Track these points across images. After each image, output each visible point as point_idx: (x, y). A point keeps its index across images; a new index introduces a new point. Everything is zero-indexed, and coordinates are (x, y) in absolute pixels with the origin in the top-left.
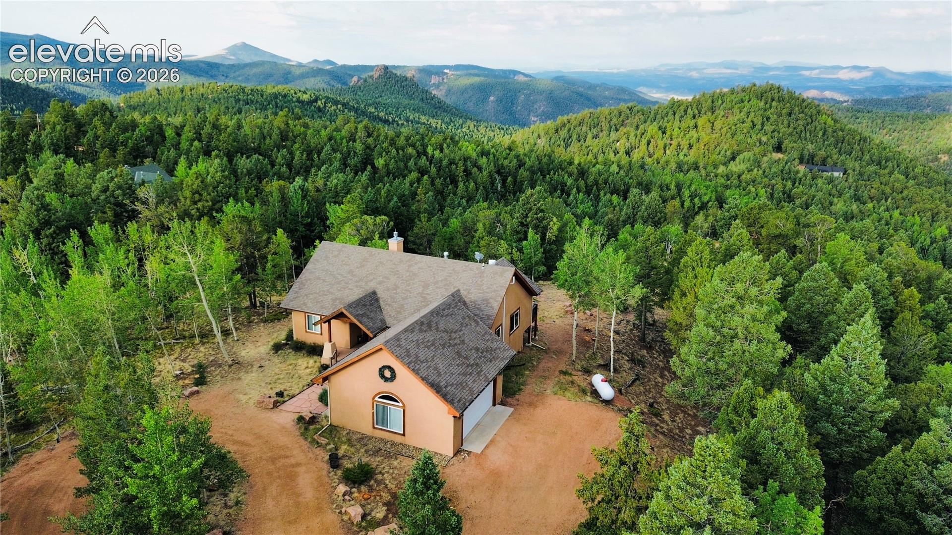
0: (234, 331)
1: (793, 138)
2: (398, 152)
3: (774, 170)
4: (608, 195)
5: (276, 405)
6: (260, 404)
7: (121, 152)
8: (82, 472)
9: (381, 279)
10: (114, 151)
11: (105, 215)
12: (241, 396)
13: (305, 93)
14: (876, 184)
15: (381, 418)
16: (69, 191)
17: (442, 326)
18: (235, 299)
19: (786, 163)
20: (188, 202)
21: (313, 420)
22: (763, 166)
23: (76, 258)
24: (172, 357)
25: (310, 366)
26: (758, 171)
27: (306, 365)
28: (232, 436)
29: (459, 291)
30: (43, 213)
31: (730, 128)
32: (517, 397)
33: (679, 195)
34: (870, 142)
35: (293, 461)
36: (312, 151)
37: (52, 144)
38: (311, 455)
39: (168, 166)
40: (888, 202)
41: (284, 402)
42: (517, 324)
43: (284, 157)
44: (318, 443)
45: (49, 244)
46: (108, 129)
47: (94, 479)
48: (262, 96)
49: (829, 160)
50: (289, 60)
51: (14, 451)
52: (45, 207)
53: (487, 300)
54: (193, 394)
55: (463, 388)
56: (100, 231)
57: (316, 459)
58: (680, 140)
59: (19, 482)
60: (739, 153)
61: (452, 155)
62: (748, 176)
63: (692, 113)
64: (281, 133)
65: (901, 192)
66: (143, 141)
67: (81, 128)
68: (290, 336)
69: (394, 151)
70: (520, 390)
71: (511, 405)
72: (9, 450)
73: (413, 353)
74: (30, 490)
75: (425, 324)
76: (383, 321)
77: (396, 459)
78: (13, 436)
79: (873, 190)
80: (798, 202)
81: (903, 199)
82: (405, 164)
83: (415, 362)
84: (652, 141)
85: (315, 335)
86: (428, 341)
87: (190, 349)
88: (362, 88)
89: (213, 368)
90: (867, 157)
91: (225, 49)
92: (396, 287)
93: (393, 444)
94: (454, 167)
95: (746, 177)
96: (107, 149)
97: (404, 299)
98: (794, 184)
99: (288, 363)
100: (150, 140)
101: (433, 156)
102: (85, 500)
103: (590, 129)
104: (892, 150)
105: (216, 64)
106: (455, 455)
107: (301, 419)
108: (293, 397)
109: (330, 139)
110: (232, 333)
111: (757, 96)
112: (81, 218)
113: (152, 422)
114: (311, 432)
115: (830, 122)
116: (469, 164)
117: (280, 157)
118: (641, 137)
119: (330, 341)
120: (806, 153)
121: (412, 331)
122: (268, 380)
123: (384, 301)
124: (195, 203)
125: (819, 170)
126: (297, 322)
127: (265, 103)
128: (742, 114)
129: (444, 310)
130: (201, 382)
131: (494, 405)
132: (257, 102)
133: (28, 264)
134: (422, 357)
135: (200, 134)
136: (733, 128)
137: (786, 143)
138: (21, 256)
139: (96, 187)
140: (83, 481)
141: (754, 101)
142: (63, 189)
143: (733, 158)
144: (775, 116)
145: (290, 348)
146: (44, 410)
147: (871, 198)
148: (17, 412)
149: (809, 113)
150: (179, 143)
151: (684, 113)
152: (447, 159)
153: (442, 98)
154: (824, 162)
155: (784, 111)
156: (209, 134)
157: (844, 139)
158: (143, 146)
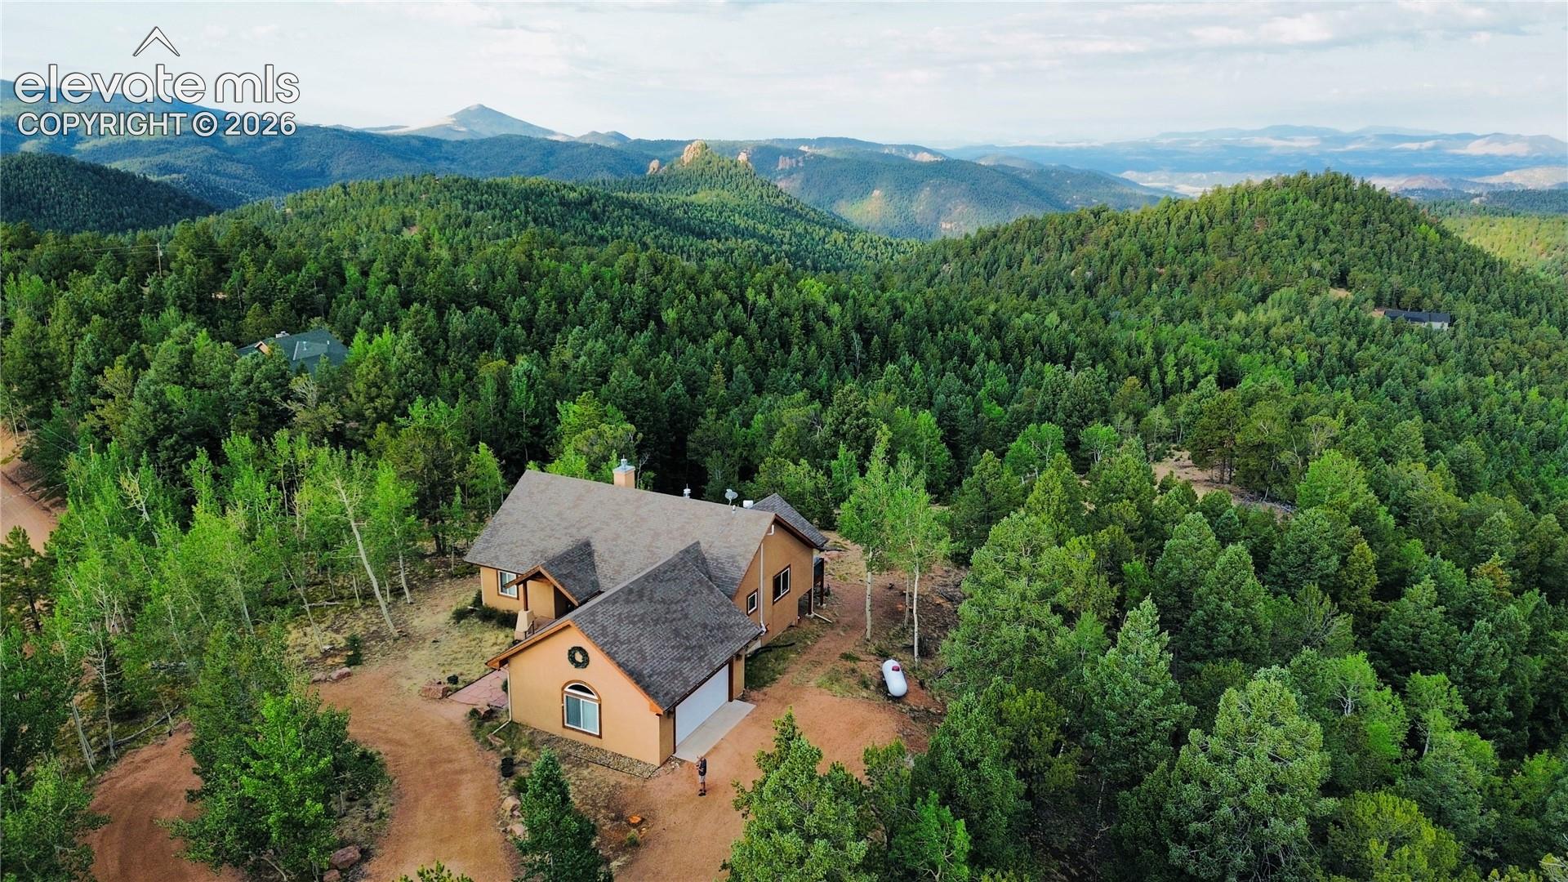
0: (406, 590)
1: (1368, 264)
2: (699, 298)
3: (1329, 318)
4: (1039, 363)
5: (446, 693)
6: (426, 693)
7: (277, 307)
8: (195, 771)
9: (598, 525)
10: (267, 305)
11: (247, 418)
12: (404, 680)
13: (572, 189)
14: (1504, 343)
15: (572, 714)
16: (199, 380)
17: (658, 596)
18: (408, 547)
19: (1352, 307)
20: (362, 399)
21: (491, 714)
22: (1312, 312)
23: (202, 486)
24: (323, 626)
25: (499, 641)
26: (1302, 320)
27: (493, 641)
28: (385, 732)
29: (698, 543)
30: (162, 417)
31: (1260, 248)
32: (765, 689)
33: (1158, 362)
34: (1501, 270)
35: (457, 766)
36: (566, 298)
37: (179, 296)
38: (480, 759)
39: (345, 327)
40: (1524, 374)
41: (457, 690)
42: (785, 587)
43: (521, 309)
44: (491, 744)
45: (169, 459)
46: (261, 270)
47: (208, 780)
48: (505, 195)
49: (1427, 301)
50: (553, 133)
51: (117, 746)
52: (165, 407)
53: (733, 557)
54: (342, 676)
55: (675, 677)
56: (237, 445)
57: (486, 765)
58: (1175, 267)
59: (122, 783)
60: (1273, 288)
61: (786, 301)
62: (1282, 330)
63: (1198, 221)
64: (520, 270)
65: (1548, 357)
66: (313, 286)
67: (221, 265)
68: (478, 600)
69: (692, 297)
70: (774, 680)
71: (753, 701)
72: (111, 744)
73: (611, 630)
74: (134, 793)
75: (634, 593)
76: (595, 583)
77: (588, 767)
78: (116, 727)
79: (1498, 354)
80: (1364, 373)
81: (1551, 368)
82: (709, 317)
83: (612, 644)
84: (1129, 268)
85: (508, 600)
86: (636, 615)
87: (346, 616)
88: (665, 180)
89: (373, 643)
90: (1495, 296)
91: (451, 116)
92: (617, 537)
93: (588, 748)
94: (786, 320)
95: (1278, 331)
96: (257, 304)
97: (625, 553)
98: (1360, 344)
99: (471, 637)
100: (322, 283)
101: (755, 303)
102: (199, 804)
103: (1029, 248)
104: (1540, 283)
105: (437, 140)
106: (663, 764)
107: (474, 712)
108: (471, 683)
109: (595, 279)
110: (404, 594)
111: (1308, 194)
112: (214, 420)
113: (273, 713)
114: (485, 730)
115: (1433, 235)
116: (811, 315)
117: (517, 308)
118: (1112, 262)
119: (526, 609)
120: (1387, 291)
121: (615, 602)
122: (441, 661)
123: (599, 556)
124: (372, 400)
125: (1407, 319)
126: (487, 581)
127: (509, 208)
128: (1281, 224)
129: (665, 572)
130: (354, 661)
131: (731, 699)
132: (497, 205)
133: (139, 497)
134: (623, 637)
135: (397, 274)
136: (1265, 246)
137: (1355, 274)
138: (131, 484)
139: (236, 377)
140: (197, 783)
141: (1304, 202)
142: (191, 377)
143: (1263, 299)
144: (1339, 227)
145: (477, 617)
146: (155, 695)
147: (1495, 367)
148: (121, 696)
149: (1398, 221)
150: (365, 288)
151: (1184, 222)
152: (776, 309)
153: (795, 195)
154: (1417, 305)
155: (1354, 219)
156: (410, 274)
157: (1456, 264)
158: (312, 293)
